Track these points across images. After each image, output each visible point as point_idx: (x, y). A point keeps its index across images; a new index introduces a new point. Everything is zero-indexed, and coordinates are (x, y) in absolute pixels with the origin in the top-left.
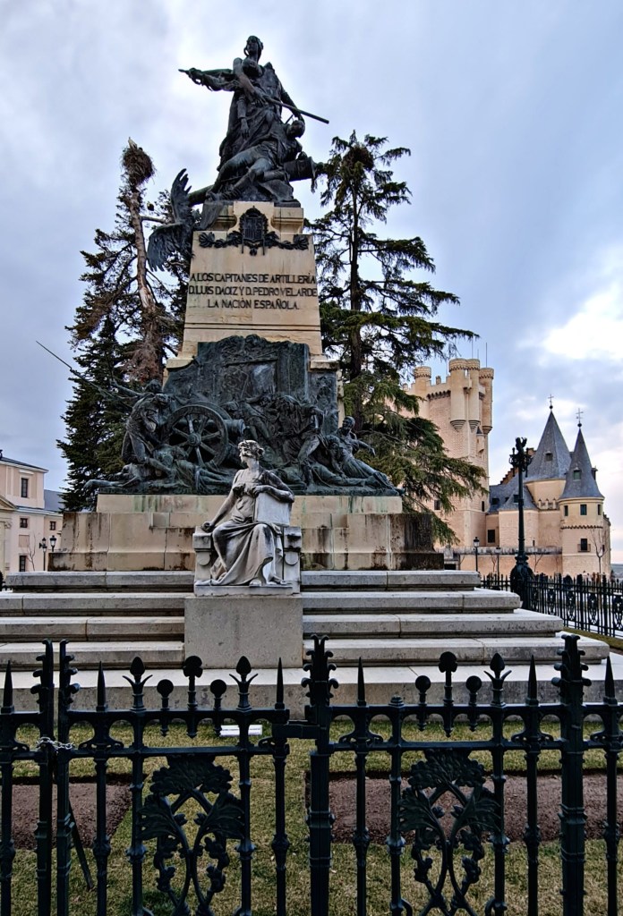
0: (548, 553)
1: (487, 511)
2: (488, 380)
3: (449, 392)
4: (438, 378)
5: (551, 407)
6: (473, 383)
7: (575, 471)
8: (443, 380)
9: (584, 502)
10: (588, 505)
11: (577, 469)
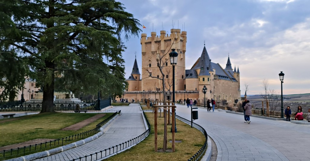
0: (196, 93)
1: (184, 78)
2: (185, 35)
3: (171, 39)
4: (167, 35)
5: (205, 45)
6: (178, 37)
7: (202, 68)
8: (169, 36)
9: (204, 77)
10: (205, 78)
11: (202, 67)
